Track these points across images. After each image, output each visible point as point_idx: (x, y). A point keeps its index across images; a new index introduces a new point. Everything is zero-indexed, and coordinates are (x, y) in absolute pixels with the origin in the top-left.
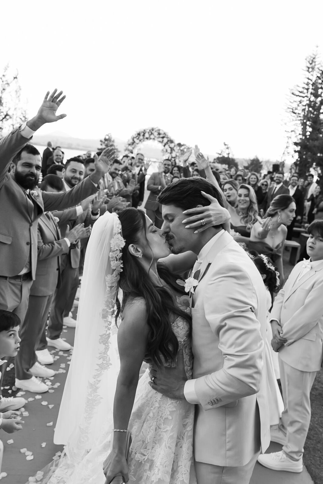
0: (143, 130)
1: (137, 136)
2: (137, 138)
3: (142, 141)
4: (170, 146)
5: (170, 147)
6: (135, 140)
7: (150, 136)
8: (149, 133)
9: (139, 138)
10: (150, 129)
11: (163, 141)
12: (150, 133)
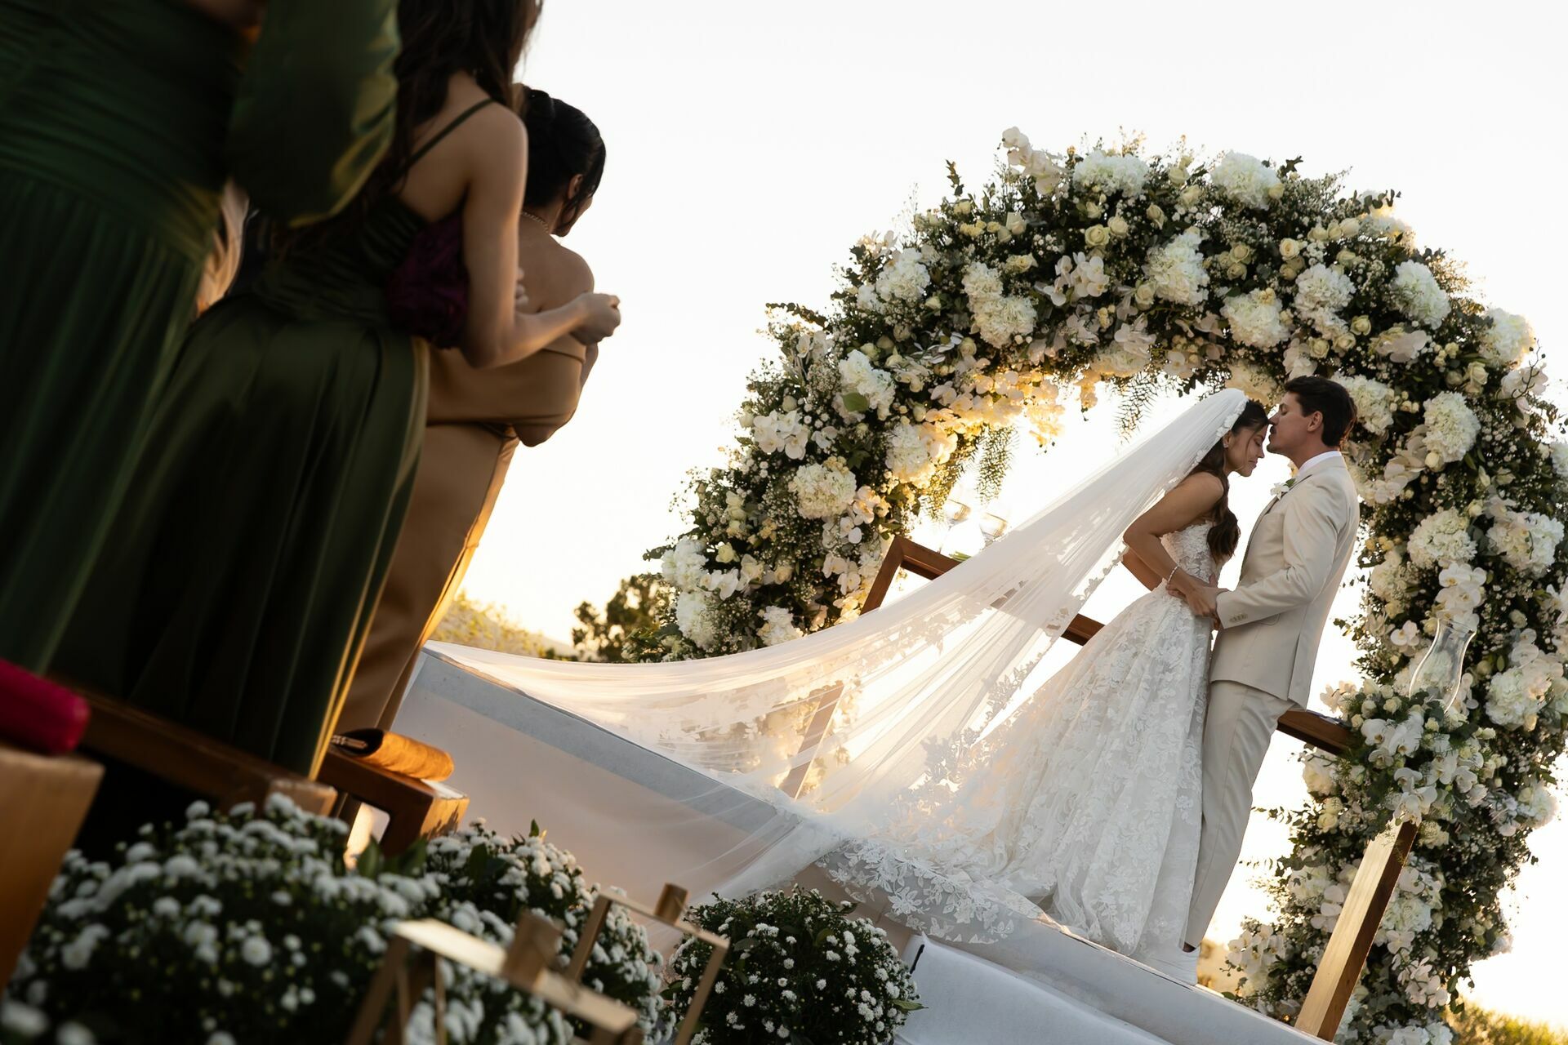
0: (1133, 177)
1: (1022, 244)
2: (1026, 261)
3: (1081, 331)
4: (1497, 537)
5: (1485, 559)
6: (980, 280)
7: (1214, 305)
8: (1213, 244)
9: (1045, 271)
10: (1252, 196)
11: (1405, 423)
12: (1236, 259)
